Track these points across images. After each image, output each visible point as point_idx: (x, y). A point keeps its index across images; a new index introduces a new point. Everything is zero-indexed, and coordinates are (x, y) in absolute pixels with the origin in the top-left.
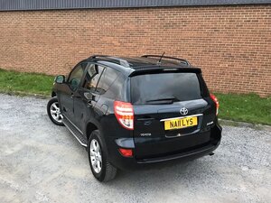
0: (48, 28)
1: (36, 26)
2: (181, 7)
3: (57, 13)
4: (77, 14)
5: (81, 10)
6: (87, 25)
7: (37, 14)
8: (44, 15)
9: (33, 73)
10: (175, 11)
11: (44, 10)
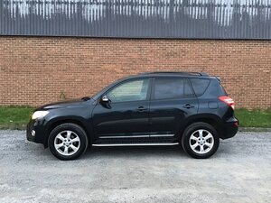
0: (34, 55)
1: (16, 53)
2: (180, 39)
3: (48, 41)
4: (73, 42)
5: (78, 38)
6: (85, 53)
7: (19, 40)
8: (29, 41)
9: (12, 106)
10: (175, 43)
11: (30, 37)
